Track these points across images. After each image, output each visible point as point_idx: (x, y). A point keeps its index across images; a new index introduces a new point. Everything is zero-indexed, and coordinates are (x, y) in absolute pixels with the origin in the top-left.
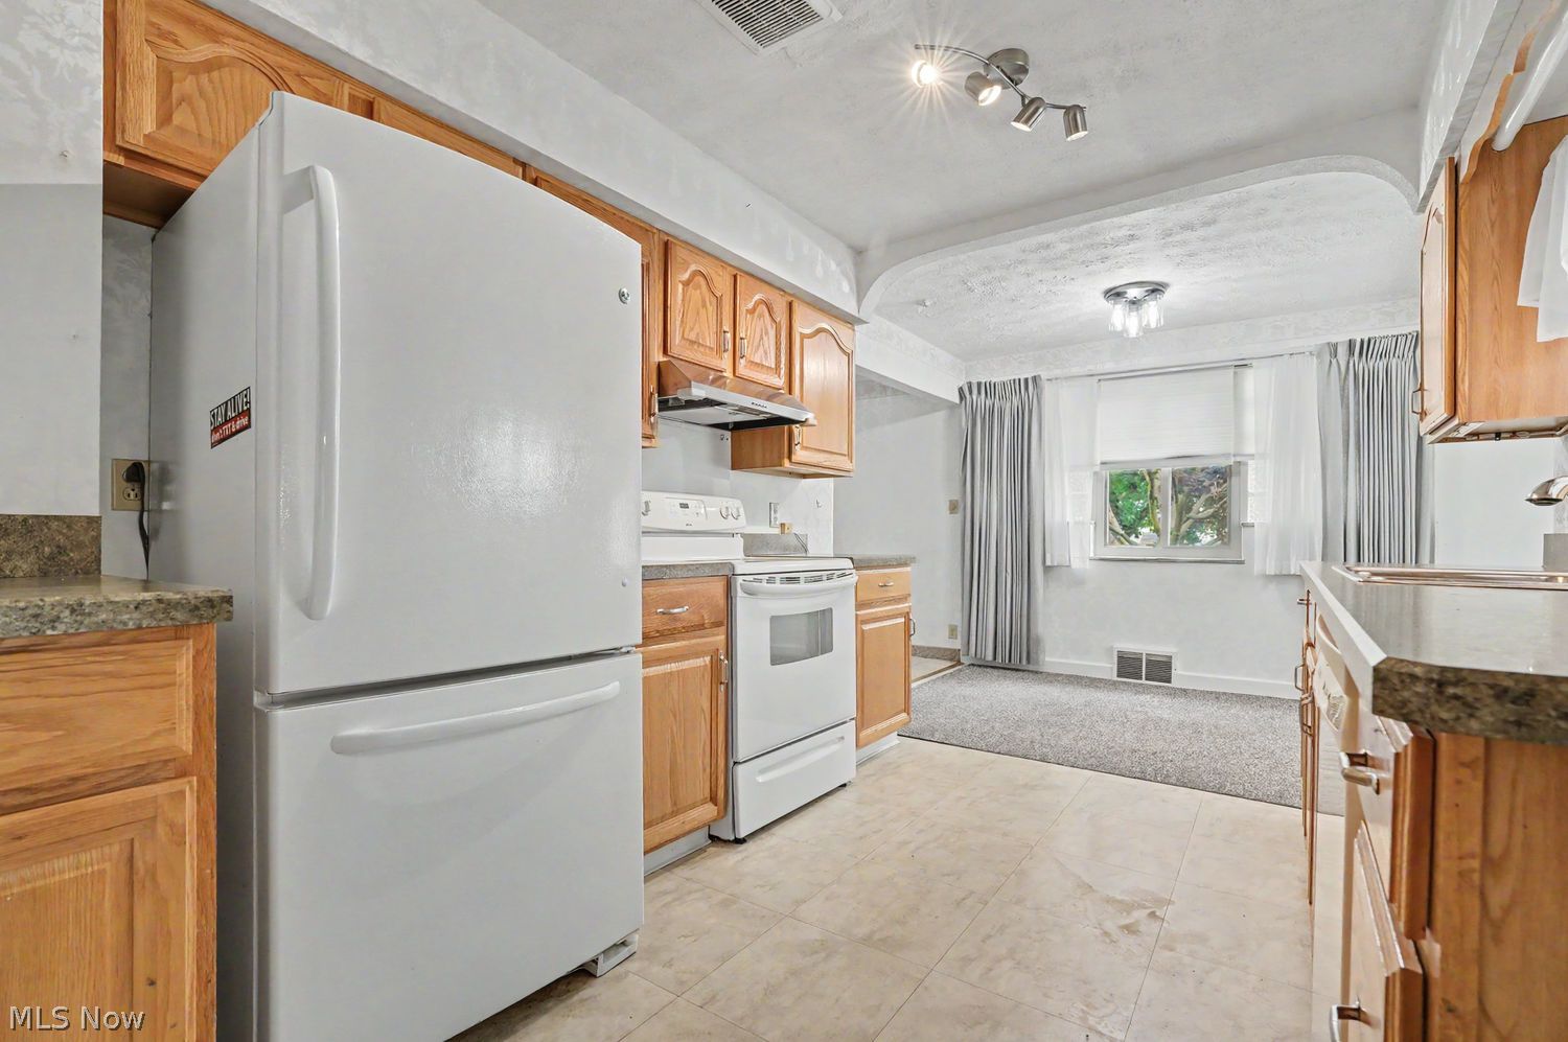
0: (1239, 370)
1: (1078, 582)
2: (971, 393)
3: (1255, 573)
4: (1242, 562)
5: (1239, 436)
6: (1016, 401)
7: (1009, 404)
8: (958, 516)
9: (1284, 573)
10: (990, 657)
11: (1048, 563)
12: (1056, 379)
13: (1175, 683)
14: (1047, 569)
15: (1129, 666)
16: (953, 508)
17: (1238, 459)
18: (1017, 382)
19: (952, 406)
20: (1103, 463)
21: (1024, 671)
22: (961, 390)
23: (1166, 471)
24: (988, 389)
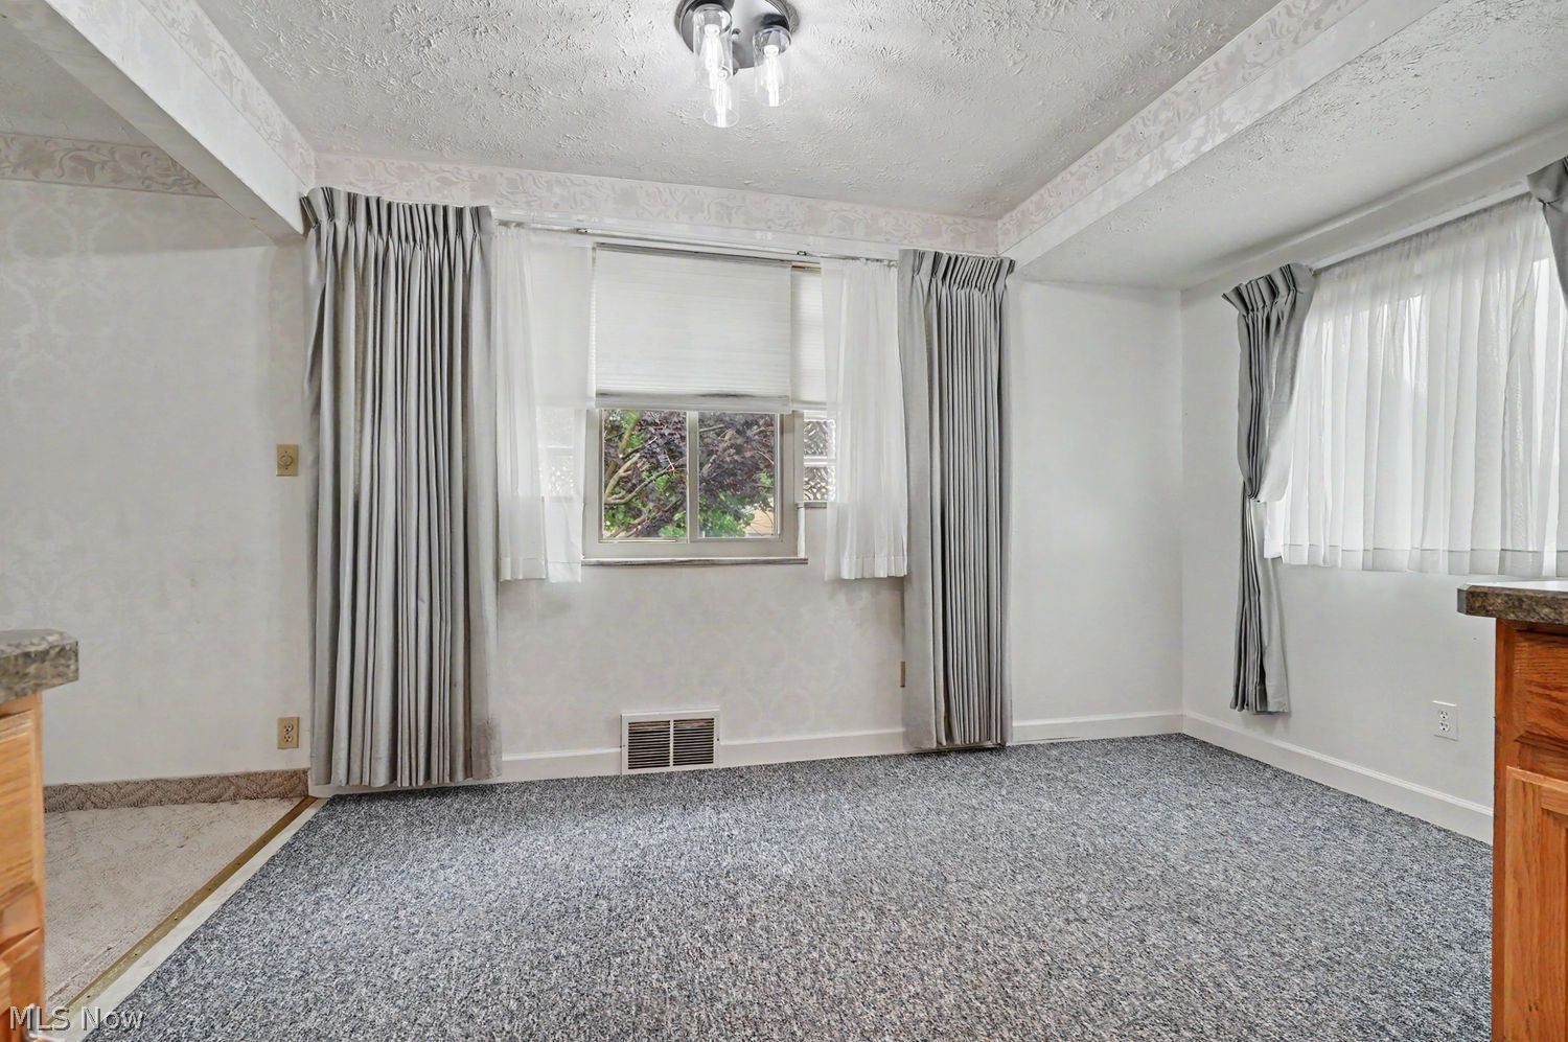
0: (797, 273)
1: (559, 604)
2: (331, 215)
3: (826, 579)
4: (804, 562)
5: (795, 372)
6: (436, 254)
7: (420, 255)
8: (301, 482)
9: (867, 575)
10: (381, 780)
11: (507, 575)
12: (519, 225)
13: (720, 761)
14: (501, 586)
15: (646, 743)
16: (287, 462)
17: (796, 407)
18: (440, 213)
19: (285, 239)
20: (601, 394)
21: (456, 791)
22: (306, 204)
23: (692, 416)
24: (378, 215)
